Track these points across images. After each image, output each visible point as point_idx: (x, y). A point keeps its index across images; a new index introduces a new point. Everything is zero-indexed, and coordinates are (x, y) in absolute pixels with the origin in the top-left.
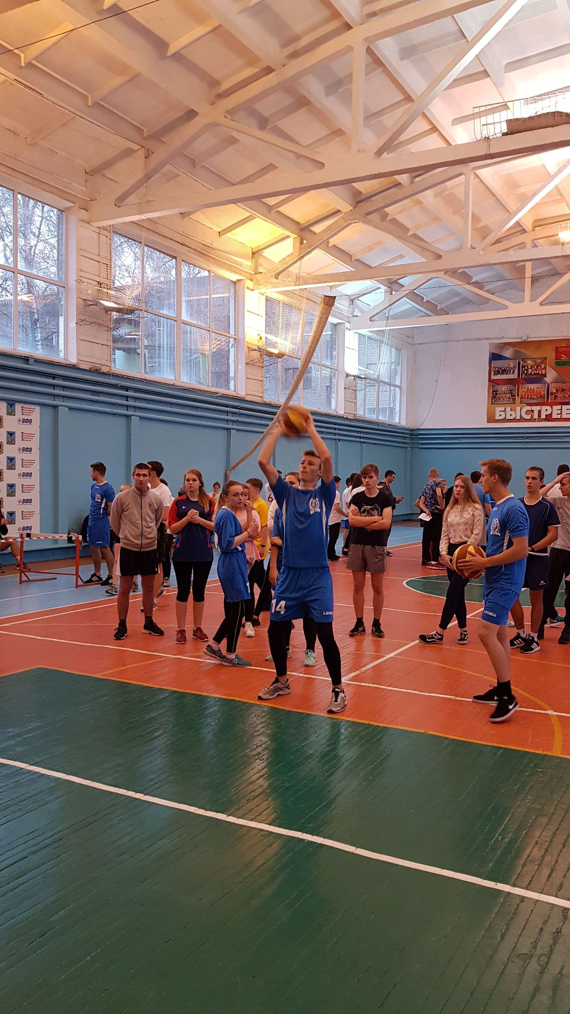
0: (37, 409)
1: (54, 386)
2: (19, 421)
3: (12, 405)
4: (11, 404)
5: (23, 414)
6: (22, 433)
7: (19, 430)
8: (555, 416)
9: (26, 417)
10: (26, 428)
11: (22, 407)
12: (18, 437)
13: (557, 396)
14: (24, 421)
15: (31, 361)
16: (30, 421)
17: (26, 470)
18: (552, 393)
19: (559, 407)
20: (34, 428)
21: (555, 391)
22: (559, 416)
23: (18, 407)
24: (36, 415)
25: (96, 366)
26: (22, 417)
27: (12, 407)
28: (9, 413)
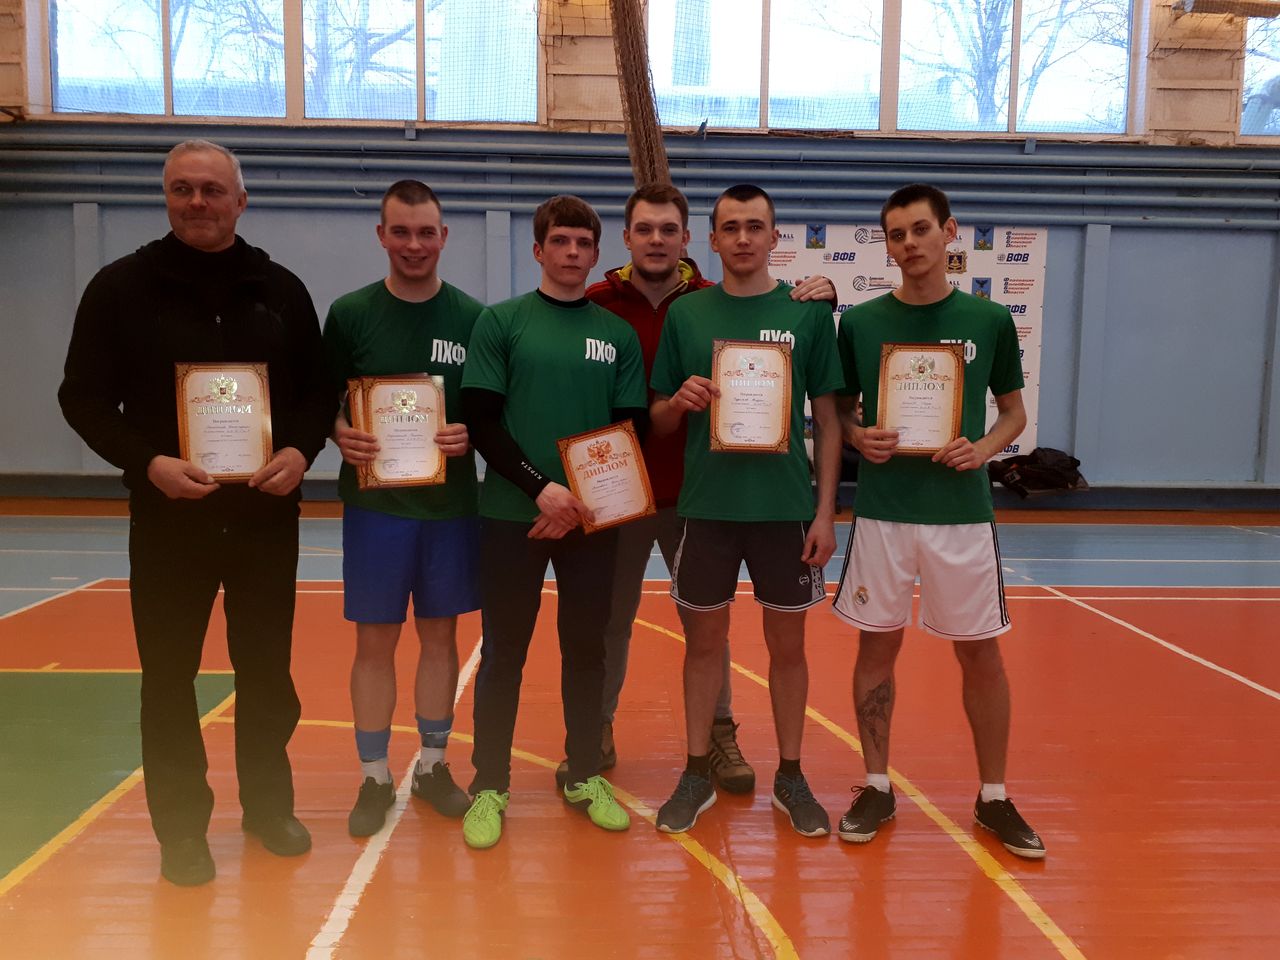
0: (1043, 234)
1: (1083, 188)
3: (988, 231)
4: (984, 231)
5: (1008, 245)
6: (1006, 279)
7: (998, 274)
9: (1015, 251)
10: (1016, 271)
11: (1008, 233)
12: (996, 287)
14: (1011, 257)
15: (1029, 147)
20: (1035, 269)
23: (999, 236)
24: (1038, 244)
25: (1194, 136)
26: (1007, 251)
27: (988, 234)
28: (979, 246)
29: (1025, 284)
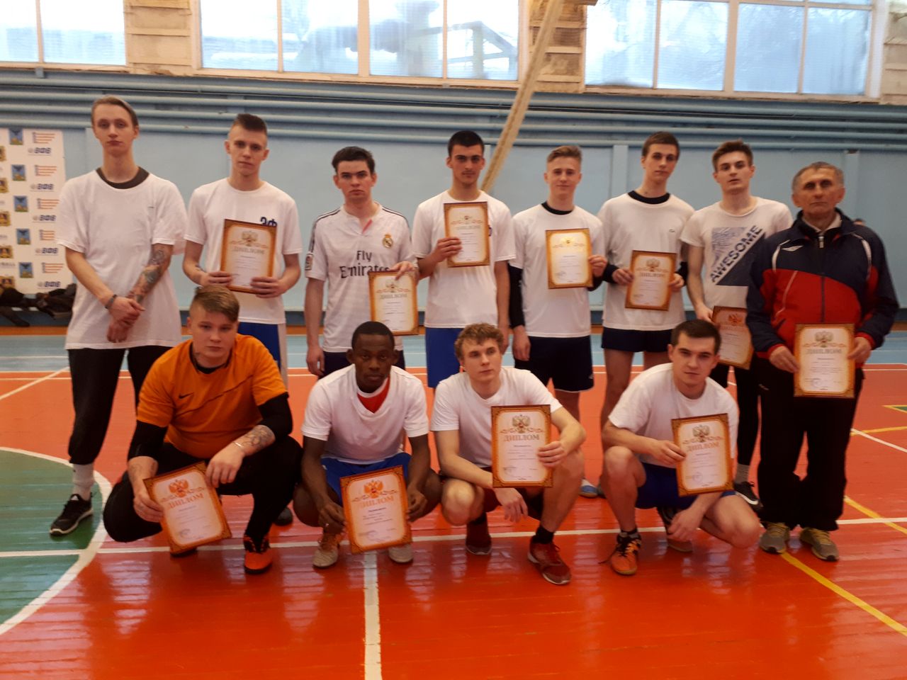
0: (59, 135)
2: (30, 151)
3: (19, 132)
4: (16, 131)
5: (35, 142)
6: (36, 166)
7: (29, 162)
9: (41, 146)
10: (42, 160)
11: (34, 133)
12: (29, 172)
14: (38, 151)
16: (48, 151)
17: (45, 213)
20: (57, 159)
23: (27, 135)
24: (57, 141)
25: (164, 68)
26: (35, 146)
27: (19, 134)
28: (13, 143)
29: (50, 170)
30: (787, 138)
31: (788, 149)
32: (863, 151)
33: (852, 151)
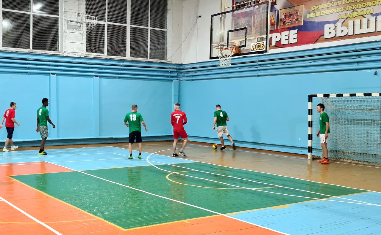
8: (283, 42)
13: (285, 22)
18: (281, 20)
19: (287, 33)
21: (283, 17)
22: (287, 42)
30: (26, 68)
31: (26, 73)
32: (58, 74)
33: (53, 74)
